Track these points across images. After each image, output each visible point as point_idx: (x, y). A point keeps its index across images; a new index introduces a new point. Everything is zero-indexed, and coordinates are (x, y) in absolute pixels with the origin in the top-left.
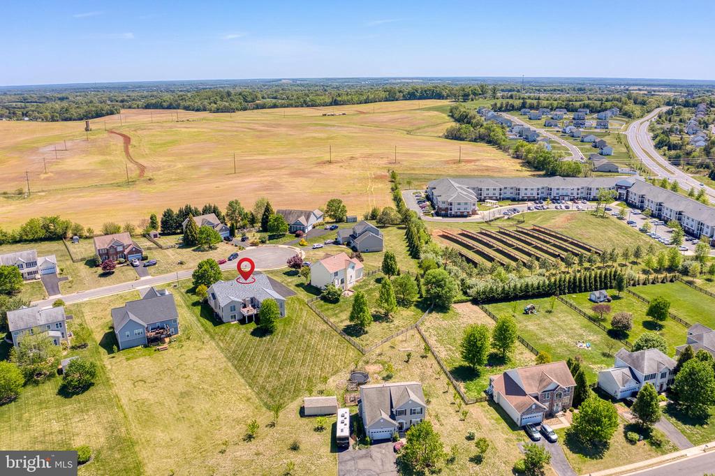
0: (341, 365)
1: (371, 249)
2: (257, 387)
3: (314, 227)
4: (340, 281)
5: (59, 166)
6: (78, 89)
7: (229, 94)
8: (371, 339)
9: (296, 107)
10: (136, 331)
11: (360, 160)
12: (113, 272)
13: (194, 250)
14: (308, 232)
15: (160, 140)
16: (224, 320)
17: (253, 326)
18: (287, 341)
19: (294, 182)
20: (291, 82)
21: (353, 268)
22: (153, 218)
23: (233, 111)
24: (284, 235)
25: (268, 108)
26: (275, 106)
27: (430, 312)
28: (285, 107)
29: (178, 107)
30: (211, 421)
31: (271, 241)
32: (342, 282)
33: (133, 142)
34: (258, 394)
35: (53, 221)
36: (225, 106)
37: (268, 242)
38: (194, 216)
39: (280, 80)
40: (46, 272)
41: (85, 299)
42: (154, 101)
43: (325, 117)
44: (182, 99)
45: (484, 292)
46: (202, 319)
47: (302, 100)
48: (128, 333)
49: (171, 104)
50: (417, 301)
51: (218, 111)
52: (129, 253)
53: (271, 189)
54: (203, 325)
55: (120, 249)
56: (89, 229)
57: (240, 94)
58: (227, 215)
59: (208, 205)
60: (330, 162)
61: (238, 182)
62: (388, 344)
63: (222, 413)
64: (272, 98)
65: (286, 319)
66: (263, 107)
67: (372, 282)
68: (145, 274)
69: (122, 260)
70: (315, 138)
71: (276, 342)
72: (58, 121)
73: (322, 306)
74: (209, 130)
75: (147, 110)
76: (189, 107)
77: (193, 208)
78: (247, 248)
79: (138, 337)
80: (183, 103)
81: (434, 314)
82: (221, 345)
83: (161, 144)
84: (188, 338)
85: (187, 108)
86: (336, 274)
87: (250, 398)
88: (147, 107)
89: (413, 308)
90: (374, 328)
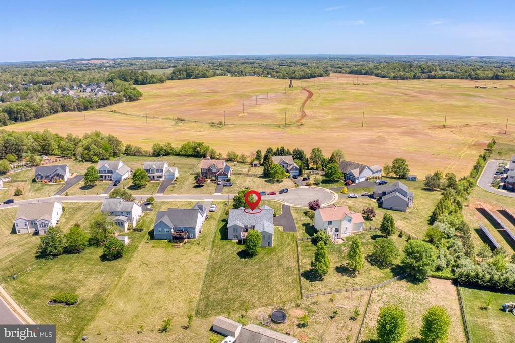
0: (277, 300)
1: (394, 208)
2: (205, 295)
3: (367, 180)
4: (334, 230)
5: (254, 109)
6: (320, 58)
7: (411, 66)
8: (320, 287)
9: (461, 79)
10: (166, 230)
11: (473, 128)
12: (203, 186)
13: (265, 181)
14: (359, 182)
15: (332, 97)
16: (229, 238)
17: (242, 248)
18: (257, 267)
19: (398, 140)
20: (479, 59)
21: (349, 221)
22: (259, 153)
23: (407, 79)
24: (337, 181)
25: (438, 78)
26: (444, 77)
27: (400, 279)
28: (452, 78)
29: (371, 74)
30: (155, 308)
31: (324, 184)
32: (337, 230)
33: (313, 97)
34: (200, 300)
35: (200, 145)
36: (400, 75)
37: (321, 184)
38: (272, 156)
39: (470, 57)
40: (169, 177)
41: (171, 200)
42: (356, 69)
43: (477, 89)
44: (376, 68)
45: (468, 276)
46: (218, 231)
47: (467, 74)
48: (160, 229)
49: (367, 72)
50: (398, 266)
51: (394, 78)
52: (219, 175)
53: (374, 143)
54: (215, 237)
55: (214, 171)
56: (219, 154)
57: (420, 67)
58: (311, 159)
59: (297, 149)
60: (444, 126)
61: (356, 133)
62: (330, 296)
63: (166, 304)
64: (451, 71)
65: (271, 249)
66: (434, 77)
67: (368, 237)
68: (220, 191)
69: (214, 178)
70: (452, 105)
71: (250, 265)
72: (286, 79)
73: (307, 246)
74: (372, 92)
75: (350, 75)
76: (378, 74)
77: (286, 150)
78: (301, 187)
79: (166, 233)
80: (376, 72)
81: (403, 283)
82: (213, 254)
83: (332, 100)
84: (198, 244)
85: (377, 75)
86: (330, 223)
87: (192, 301)
88: (351, 73)
89: (388, 270)
90: (332, 278)
